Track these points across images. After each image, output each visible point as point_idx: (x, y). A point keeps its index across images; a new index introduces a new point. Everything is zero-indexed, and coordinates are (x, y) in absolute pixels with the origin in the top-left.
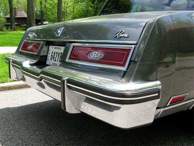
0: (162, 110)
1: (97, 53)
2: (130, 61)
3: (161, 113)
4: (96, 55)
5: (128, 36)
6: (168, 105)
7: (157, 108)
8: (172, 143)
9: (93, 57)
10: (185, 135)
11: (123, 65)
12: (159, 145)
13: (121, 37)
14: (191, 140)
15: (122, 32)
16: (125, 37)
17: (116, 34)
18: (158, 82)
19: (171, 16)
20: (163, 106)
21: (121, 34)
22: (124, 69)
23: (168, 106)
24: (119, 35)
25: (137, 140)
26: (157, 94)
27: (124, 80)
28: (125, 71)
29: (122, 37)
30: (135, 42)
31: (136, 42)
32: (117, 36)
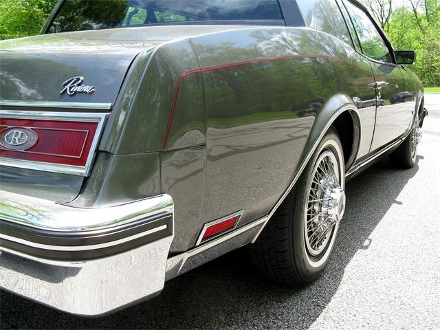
0: (185, 256)
1: (20, 132)
2: (98, 151)
3: (183, 263)
4: (19, 139)
5: (93, 91)
6: (198, 244)
7: (171, 255)
8: (223, 319)
9: (11, 143)
10: (251, 296)
11: (81, 162)
12: (195, 327)
13: (76, 92)
14: (261, 304)
15: (78, 79)
16: (86, 92)
17: (64, 85)
18: (166, 198)
19: (190, 41)
20: (186, 249)
21: (75, 84)
22: (82, 171)
23: (200, 245)
24: (70, 88)
25: (146, 322)
26: (165, 227)
27: (82, 199)
28: (85, 177)
29: (79, 92)
30: (108, 105)
31: (110, 104)
32: (66, 90)
